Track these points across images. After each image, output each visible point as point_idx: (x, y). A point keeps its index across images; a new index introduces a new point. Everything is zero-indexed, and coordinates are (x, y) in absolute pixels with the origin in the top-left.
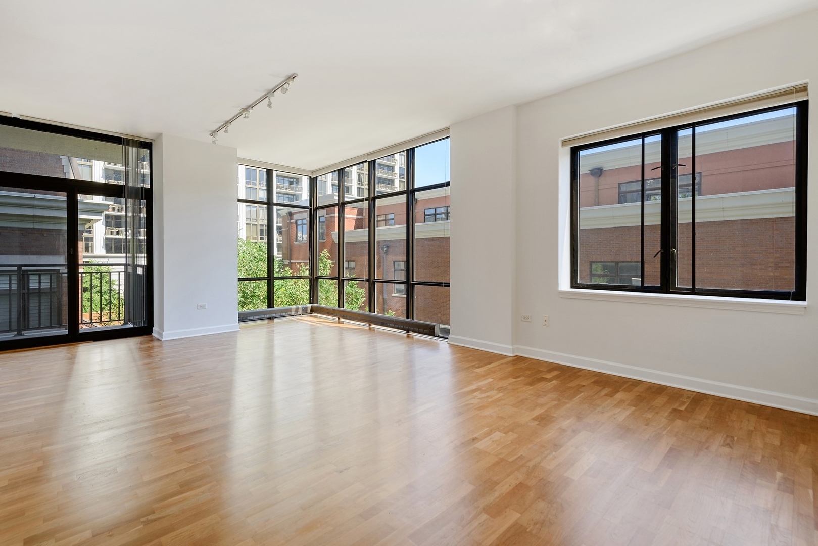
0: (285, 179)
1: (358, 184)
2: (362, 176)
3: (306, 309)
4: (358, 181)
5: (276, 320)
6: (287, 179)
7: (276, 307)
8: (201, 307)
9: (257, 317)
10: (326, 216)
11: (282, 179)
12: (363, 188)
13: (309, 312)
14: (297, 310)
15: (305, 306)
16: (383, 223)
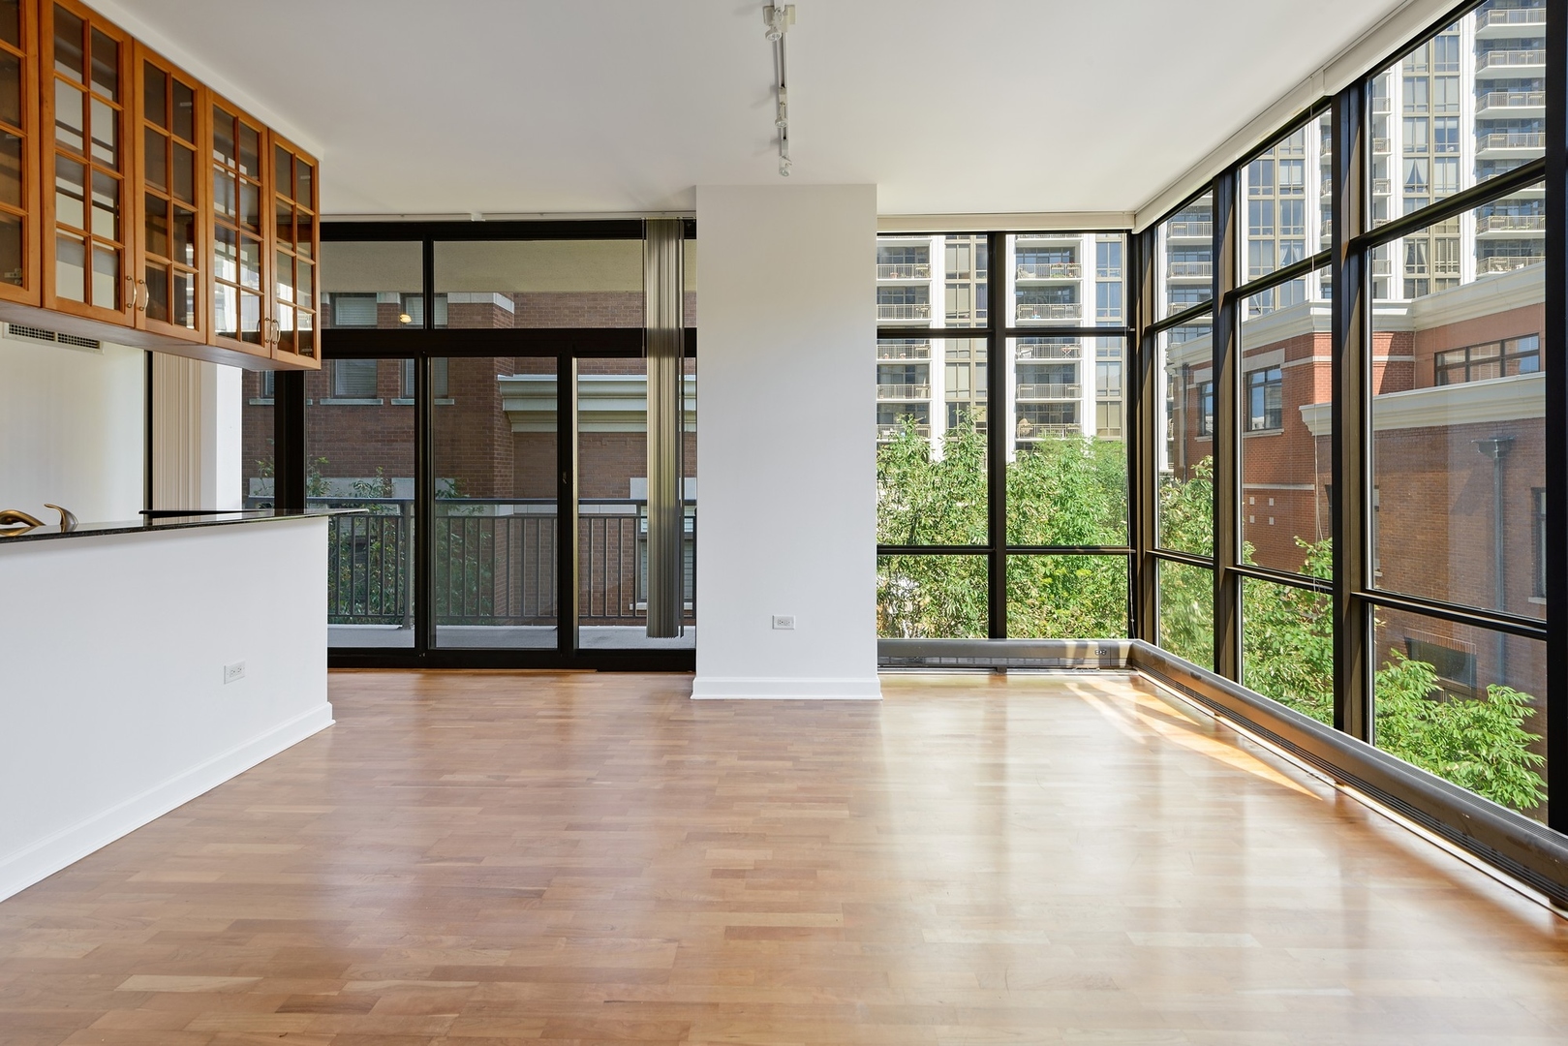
0: (1188, 291)
1: (1410, 270)
2: (1423, 248)
3: (1114, 652)
4: (1410, 261)
5: (1013, 676)
6: (1195, 291)
7: (1012, 640)
8: (781, 622)
9: (953, 661)
10: (1286, 365)
11: (1183, 291)
12: (1426, 280)
13: (1123, 663)
14: (1082, 649)
15: (1108, 642)
16: (1495, 368)
